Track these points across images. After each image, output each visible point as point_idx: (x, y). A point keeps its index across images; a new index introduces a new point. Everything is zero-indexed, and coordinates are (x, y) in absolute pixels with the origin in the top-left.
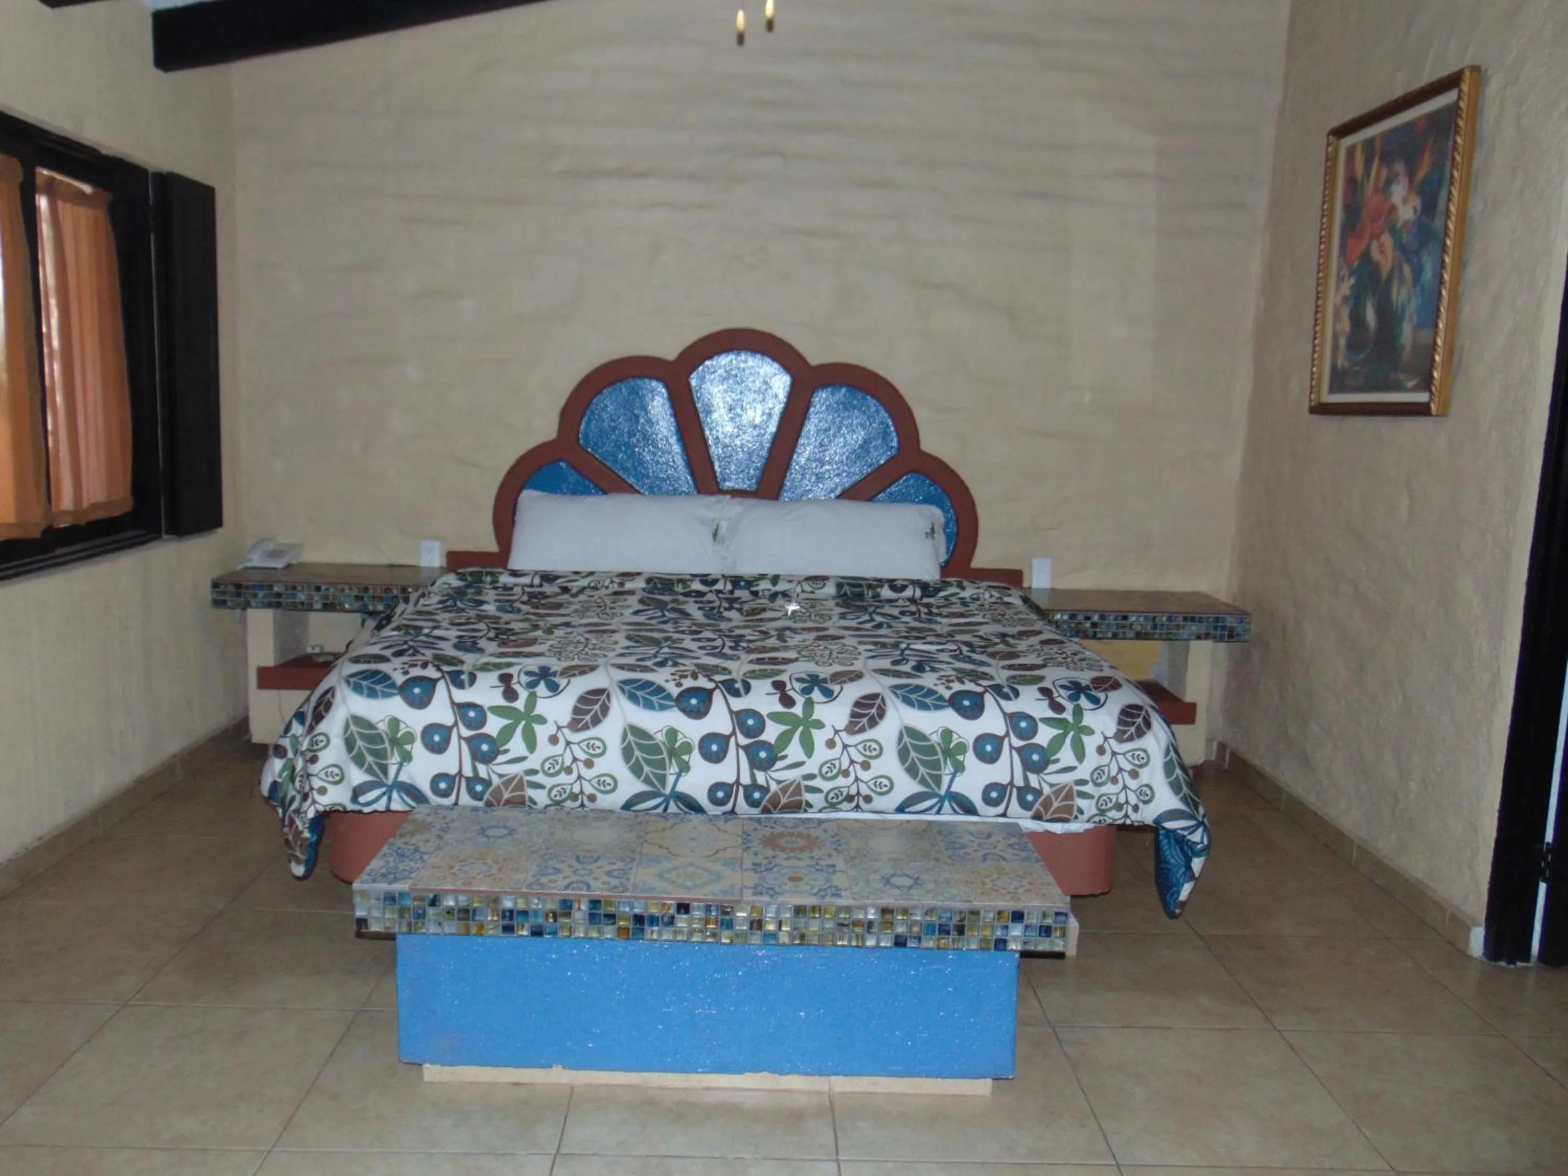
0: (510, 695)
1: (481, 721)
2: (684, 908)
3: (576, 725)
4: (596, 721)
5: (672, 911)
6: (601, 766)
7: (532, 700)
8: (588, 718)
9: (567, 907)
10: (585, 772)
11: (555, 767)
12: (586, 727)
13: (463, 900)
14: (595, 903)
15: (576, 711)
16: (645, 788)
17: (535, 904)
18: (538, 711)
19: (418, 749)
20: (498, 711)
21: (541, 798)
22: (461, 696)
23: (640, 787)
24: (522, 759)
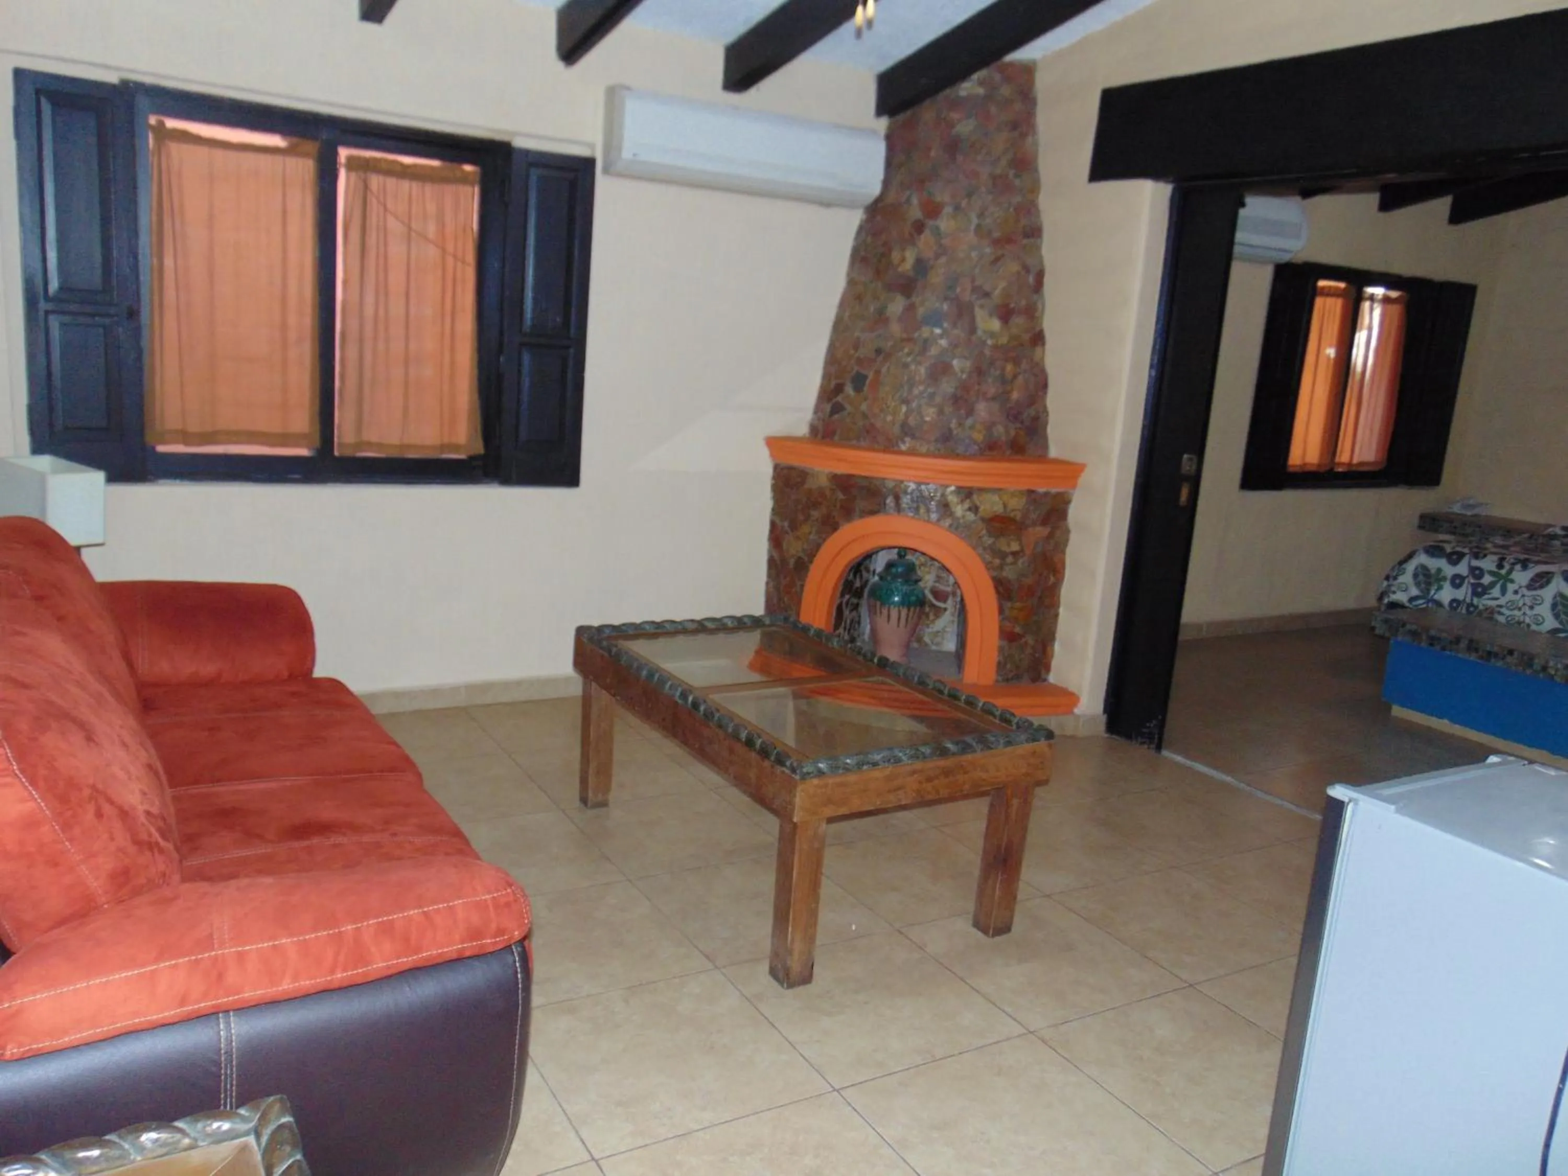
0: (1500, 566)
1: (1481, 576)
2: (1511, 652)
3: (1530, 587)
4: (1542, 587)
5: (1505, 652)
6: (1538, 610)
7: (1510, 572)
8: (1538, 584)
9: (1458, 640)
10: (1528, 612)
11: (1512, 606)
12: (1535, 589)
13: (1414, 627)
14: (1471, 641)
15: (1532, 580)
16: (1560, 627)
17: (1444, 635)
18: (1511, 577)
19: (1447, 585)
20: (1491, 573)
21: (1501, 619)
22: (1475, 563)
23: (1557, 625)
24: (1497, 599)
